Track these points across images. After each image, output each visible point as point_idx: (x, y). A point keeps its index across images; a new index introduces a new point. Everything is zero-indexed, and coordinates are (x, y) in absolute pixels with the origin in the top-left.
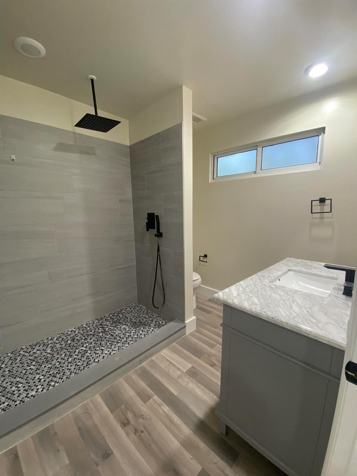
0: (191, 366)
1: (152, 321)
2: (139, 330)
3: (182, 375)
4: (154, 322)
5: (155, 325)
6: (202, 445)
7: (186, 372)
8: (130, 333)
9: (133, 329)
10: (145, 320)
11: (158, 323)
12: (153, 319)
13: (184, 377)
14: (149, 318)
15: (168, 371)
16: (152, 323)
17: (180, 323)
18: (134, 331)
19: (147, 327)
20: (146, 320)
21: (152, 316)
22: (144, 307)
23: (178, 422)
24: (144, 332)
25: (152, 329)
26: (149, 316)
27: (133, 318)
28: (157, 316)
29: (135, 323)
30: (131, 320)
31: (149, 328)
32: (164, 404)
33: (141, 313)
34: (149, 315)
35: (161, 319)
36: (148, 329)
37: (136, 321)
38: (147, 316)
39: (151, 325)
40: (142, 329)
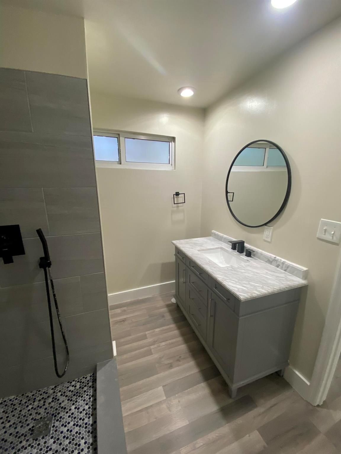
0: (161, 388)
1: (55, 399)
2: (56, 431)
3: (168, 403)
4: (62, 399)
5: (68, 400)
6: (239, 421)
7: (167, 397)
8: (51, 449)
9: (44, 440)
10: (42, 411)
11: (69, 394)
12: (52, 397)
13: (172, 404)
14: (44, 402)
15: (156, 418)
16: (60, 401)
17: (110, 361)
18: (52, 441)
19: (62, 414)
20: (46, 409)
21: (45, 396)
22: (12, 397)
23: (217, 435)
24: (69, 423)
25: (73, 407)
26: (40, 400)
27: (17, 430)
28: (53, 387)
29: (32, 430)
30: (17, 435)
31: (67, 412)
32: (195, 442)
33: (19, 409)
34: (38, 399)
35: (67, 385)
36: (68, 415)
37: (30, 426)
38: (36, 403)
39: (62, 405)
40: (57, 424)
